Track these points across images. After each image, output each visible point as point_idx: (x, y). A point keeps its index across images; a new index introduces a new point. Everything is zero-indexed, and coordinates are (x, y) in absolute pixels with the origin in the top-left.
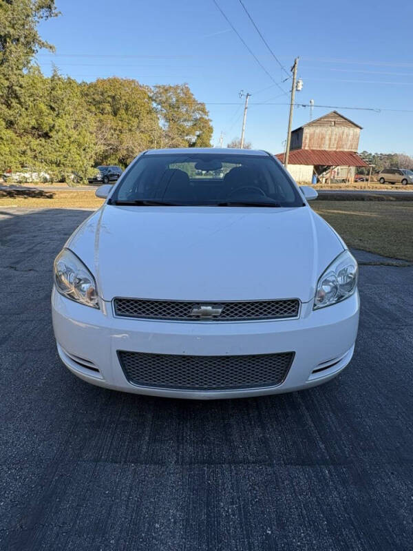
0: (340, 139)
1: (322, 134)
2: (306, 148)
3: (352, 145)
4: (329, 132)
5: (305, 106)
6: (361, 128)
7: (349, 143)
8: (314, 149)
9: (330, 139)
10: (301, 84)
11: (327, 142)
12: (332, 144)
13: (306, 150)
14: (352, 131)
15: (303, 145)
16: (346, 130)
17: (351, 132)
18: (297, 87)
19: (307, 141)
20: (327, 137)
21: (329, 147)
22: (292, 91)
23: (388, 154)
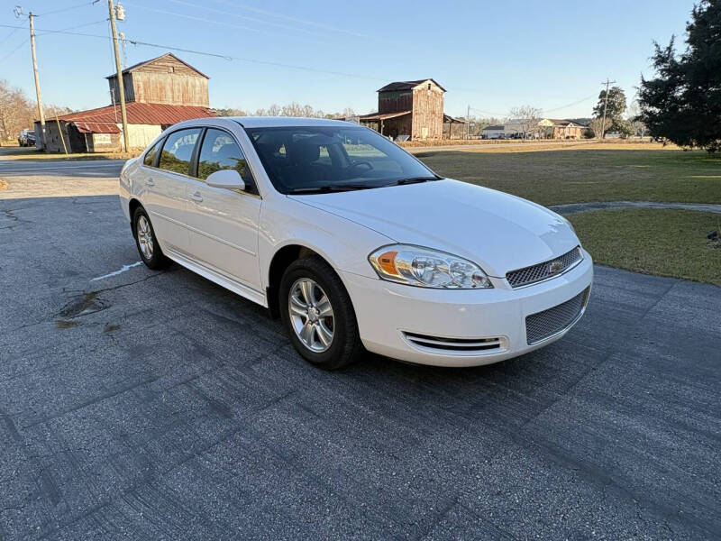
0: (185, 91)
1: (160, 83)
2: (142, 101)
3: (201, 98)
4: (169, 80)
5: (135, 43)
6: (208, 78)
7: (197, 96)
8: (153, 102)
9: (172, 91)
10: (121, 11)
11: (170, 94)
12: (176, 97)
13: (144, 104)
14: (198, 81)
15: (136, 96)
16: (191, 79)
17: (198, 83)
18: (116, 14)
19: (142, 92)
20: (168, 87)
21: (173, 101)
22: (111, 19)
23: (221, 109)
